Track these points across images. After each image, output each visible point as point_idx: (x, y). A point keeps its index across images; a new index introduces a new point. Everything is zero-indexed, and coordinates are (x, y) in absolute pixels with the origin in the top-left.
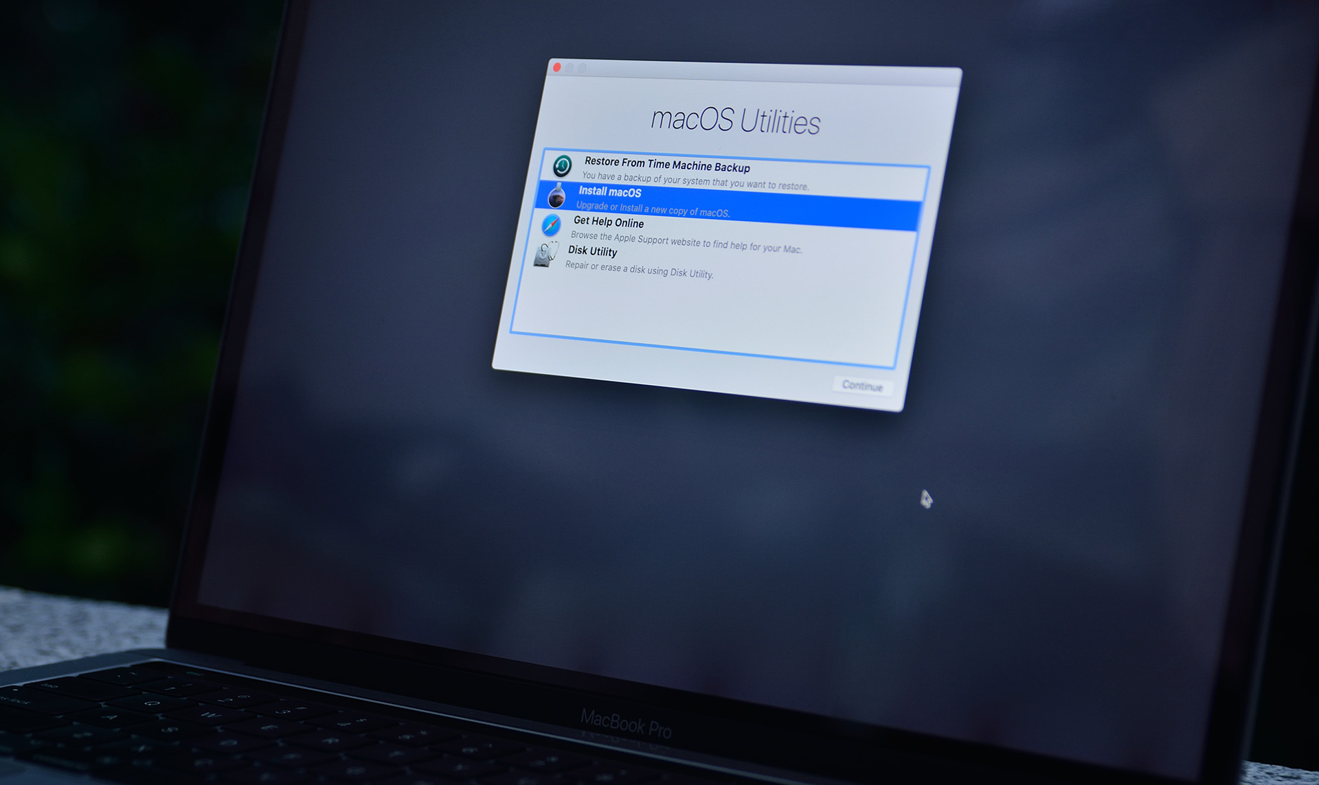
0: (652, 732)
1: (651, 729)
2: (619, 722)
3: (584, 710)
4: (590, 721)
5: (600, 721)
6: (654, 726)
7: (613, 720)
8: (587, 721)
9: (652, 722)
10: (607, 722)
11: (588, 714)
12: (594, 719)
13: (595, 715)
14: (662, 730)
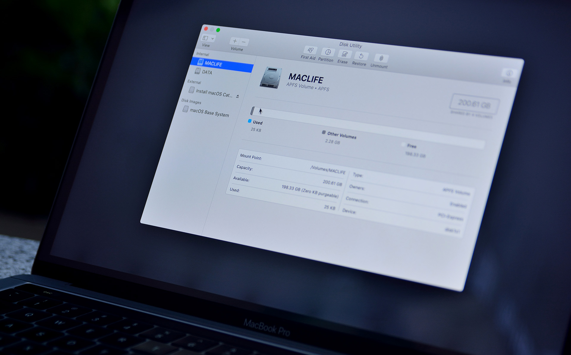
0: (280, 333)
1: (280, 331)
2: (264, 326)
3: (246, 320)
4: (249, 325)
5: (254, 325)
6: (281, 330)
7: (260, 325)
8: (247, 325)
9: (280, 328)
10: (257, 326)
11: (248, 321)
12: (251, 324)
13: (251, 322)
14: (285, 333)
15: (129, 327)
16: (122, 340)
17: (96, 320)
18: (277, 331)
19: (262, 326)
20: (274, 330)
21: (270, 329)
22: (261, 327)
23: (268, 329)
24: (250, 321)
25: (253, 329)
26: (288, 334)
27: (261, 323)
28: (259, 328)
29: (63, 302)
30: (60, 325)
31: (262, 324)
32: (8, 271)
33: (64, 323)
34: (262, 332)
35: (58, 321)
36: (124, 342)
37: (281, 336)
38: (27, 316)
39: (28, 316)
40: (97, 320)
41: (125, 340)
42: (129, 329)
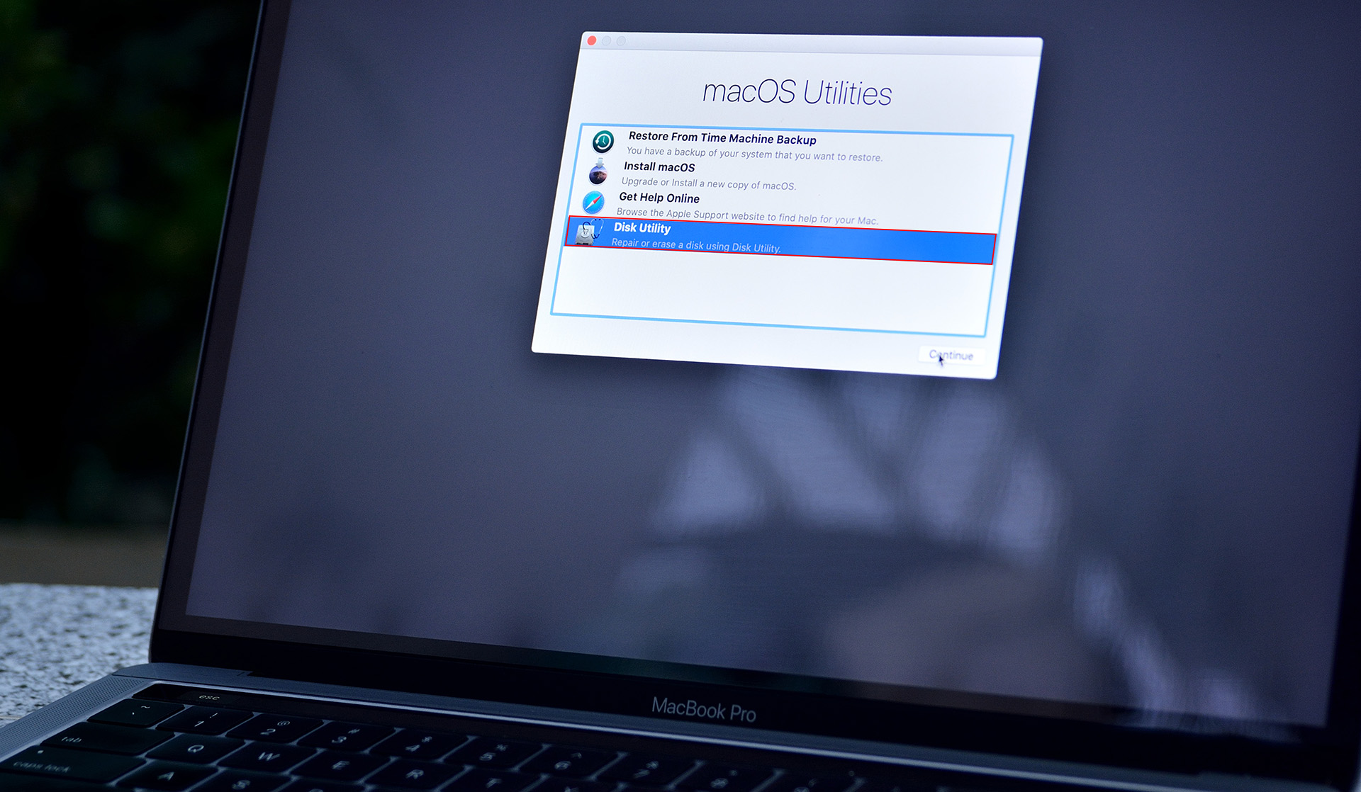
0: (734, 716)
1: (732, 713)
2: (696, 708)
3: (655, 698)
6: (736, 710)
7: (688, 707)
8: (659, 711)
9: (733, 706)
10: (681, 709)
11: (660, 702)
12: (668, 706)
13: (668, 703)
14: (745, 714)
15: (418, 747)
16: (415, 774)
17: (342, 741)
18: (727, 714)
19: (693, 708)
20: (719, 713)
21: (712, 712)
22: (691, 711)
23: (707, 712)
24: (666, 700)
25: (675, 717)
26: (751, 716)
27: (689, 702)
28: (687, 714)
29: (254, 713)
30: (270, 761)
31: (692, 705)
32: (82, 661)
33: (278, 755)
34: (695, 719)
35: (263, 754)
36: (419, 777)
37: (737, 722)
38: (191, 753)
39: (195, 751)
40: (344, 741)
41: (421, 773)
42: (418, 749)
